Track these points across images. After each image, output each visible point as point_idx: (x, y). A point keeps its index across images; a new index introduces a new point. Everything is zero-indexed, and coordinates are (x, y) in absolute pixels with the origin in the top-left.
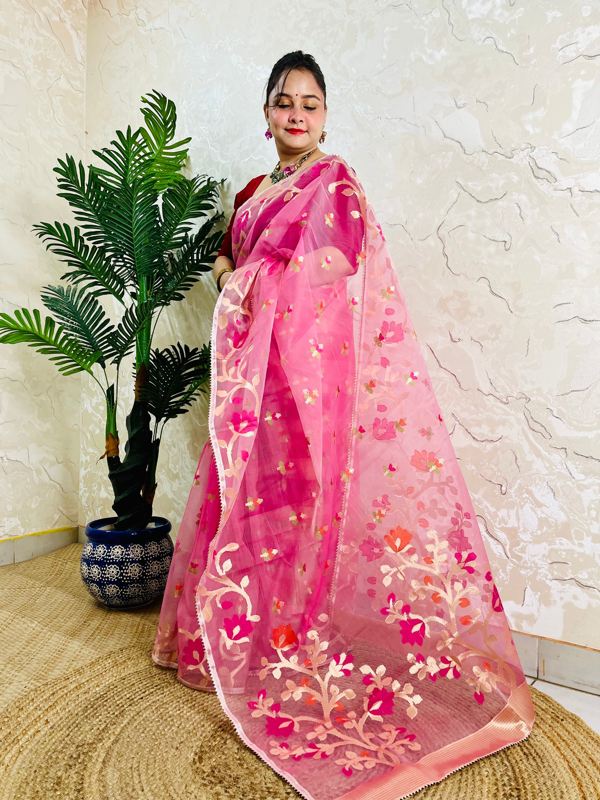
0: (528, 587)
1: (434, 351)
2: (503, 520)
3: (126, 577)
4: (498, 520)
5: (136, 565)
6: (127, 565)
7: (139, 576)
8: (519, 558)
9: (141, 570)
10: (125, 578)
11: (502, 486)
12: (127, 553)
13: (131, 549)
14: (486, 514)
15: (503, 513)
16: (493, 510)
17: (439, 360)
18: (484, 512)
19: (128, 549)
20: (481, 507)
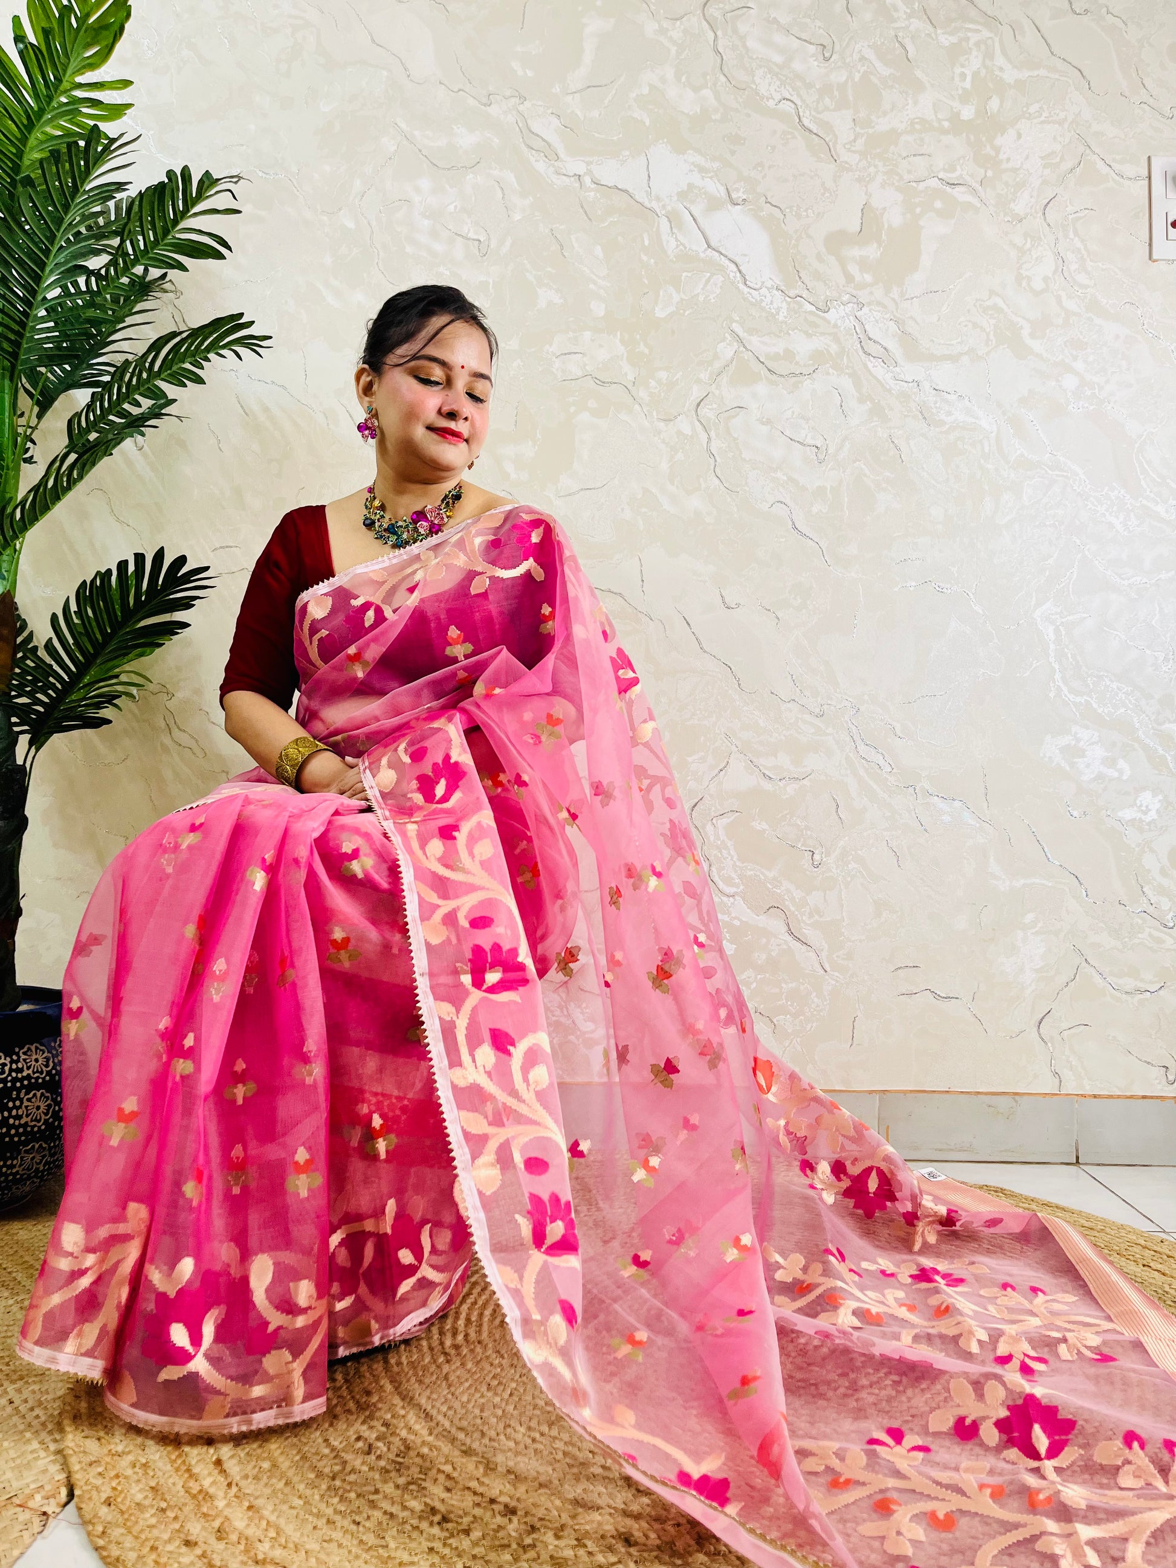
0: (859, 1014)
1: (690, 622)
2: (816, 910)
3: (17, 1128)
4: (807, 910)
5: (39, 1094)
6: (18, 1098)
7: (46, 1121)
8: (844, 969)
9: (49, 1106)
10: (13, 1132)
11: (814, 853)
12: (14, 1066)
13: (23, 1057)
14: (787, 903)
15: (815, 898)
16: (798, 894)
17: (700, 637)
18: (783, 899)
19: (15, 1057)
20: (778, 892)
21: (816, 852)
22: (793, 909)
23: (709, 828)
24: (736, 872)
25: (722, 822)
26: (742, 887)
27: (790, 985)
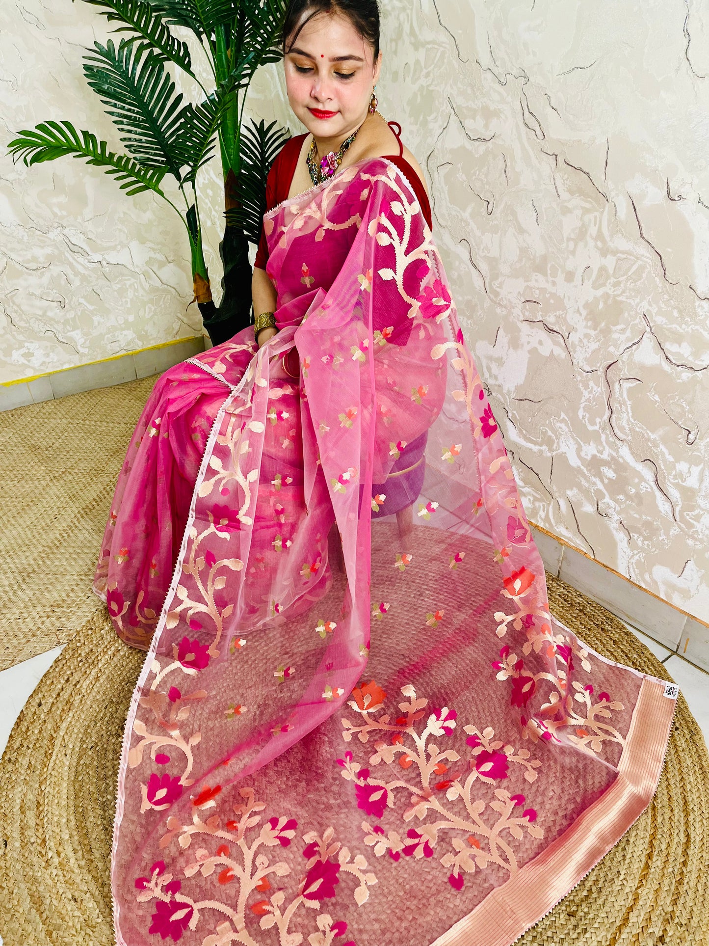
0: (692, 559)
1: (637, 209)
2: (680, 475)
4: (674, 473)
8: (691, 526)
11: (690, 432)
14: (660, 462)
15: (682, 466)
16: (671, 459)
17: (642, 224)
18: (658, 457)
20: (656, 451)
21: (692, 433)
22: (663, 467)
23: (617, 386)
24: (629, 425)
25: (627, 385)
26: (630, 438)
27: (648, 518)
